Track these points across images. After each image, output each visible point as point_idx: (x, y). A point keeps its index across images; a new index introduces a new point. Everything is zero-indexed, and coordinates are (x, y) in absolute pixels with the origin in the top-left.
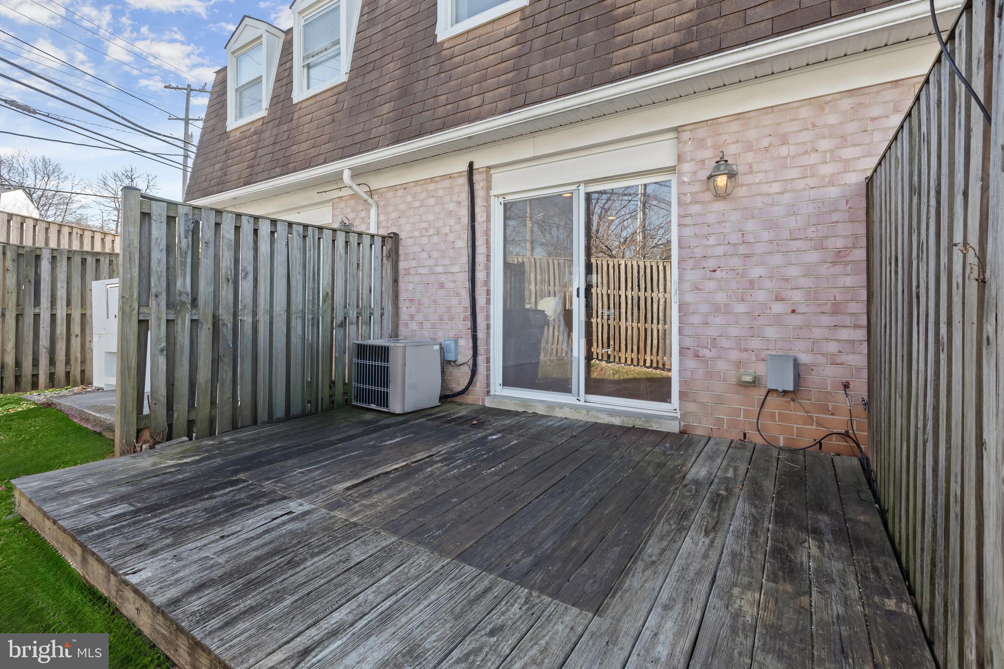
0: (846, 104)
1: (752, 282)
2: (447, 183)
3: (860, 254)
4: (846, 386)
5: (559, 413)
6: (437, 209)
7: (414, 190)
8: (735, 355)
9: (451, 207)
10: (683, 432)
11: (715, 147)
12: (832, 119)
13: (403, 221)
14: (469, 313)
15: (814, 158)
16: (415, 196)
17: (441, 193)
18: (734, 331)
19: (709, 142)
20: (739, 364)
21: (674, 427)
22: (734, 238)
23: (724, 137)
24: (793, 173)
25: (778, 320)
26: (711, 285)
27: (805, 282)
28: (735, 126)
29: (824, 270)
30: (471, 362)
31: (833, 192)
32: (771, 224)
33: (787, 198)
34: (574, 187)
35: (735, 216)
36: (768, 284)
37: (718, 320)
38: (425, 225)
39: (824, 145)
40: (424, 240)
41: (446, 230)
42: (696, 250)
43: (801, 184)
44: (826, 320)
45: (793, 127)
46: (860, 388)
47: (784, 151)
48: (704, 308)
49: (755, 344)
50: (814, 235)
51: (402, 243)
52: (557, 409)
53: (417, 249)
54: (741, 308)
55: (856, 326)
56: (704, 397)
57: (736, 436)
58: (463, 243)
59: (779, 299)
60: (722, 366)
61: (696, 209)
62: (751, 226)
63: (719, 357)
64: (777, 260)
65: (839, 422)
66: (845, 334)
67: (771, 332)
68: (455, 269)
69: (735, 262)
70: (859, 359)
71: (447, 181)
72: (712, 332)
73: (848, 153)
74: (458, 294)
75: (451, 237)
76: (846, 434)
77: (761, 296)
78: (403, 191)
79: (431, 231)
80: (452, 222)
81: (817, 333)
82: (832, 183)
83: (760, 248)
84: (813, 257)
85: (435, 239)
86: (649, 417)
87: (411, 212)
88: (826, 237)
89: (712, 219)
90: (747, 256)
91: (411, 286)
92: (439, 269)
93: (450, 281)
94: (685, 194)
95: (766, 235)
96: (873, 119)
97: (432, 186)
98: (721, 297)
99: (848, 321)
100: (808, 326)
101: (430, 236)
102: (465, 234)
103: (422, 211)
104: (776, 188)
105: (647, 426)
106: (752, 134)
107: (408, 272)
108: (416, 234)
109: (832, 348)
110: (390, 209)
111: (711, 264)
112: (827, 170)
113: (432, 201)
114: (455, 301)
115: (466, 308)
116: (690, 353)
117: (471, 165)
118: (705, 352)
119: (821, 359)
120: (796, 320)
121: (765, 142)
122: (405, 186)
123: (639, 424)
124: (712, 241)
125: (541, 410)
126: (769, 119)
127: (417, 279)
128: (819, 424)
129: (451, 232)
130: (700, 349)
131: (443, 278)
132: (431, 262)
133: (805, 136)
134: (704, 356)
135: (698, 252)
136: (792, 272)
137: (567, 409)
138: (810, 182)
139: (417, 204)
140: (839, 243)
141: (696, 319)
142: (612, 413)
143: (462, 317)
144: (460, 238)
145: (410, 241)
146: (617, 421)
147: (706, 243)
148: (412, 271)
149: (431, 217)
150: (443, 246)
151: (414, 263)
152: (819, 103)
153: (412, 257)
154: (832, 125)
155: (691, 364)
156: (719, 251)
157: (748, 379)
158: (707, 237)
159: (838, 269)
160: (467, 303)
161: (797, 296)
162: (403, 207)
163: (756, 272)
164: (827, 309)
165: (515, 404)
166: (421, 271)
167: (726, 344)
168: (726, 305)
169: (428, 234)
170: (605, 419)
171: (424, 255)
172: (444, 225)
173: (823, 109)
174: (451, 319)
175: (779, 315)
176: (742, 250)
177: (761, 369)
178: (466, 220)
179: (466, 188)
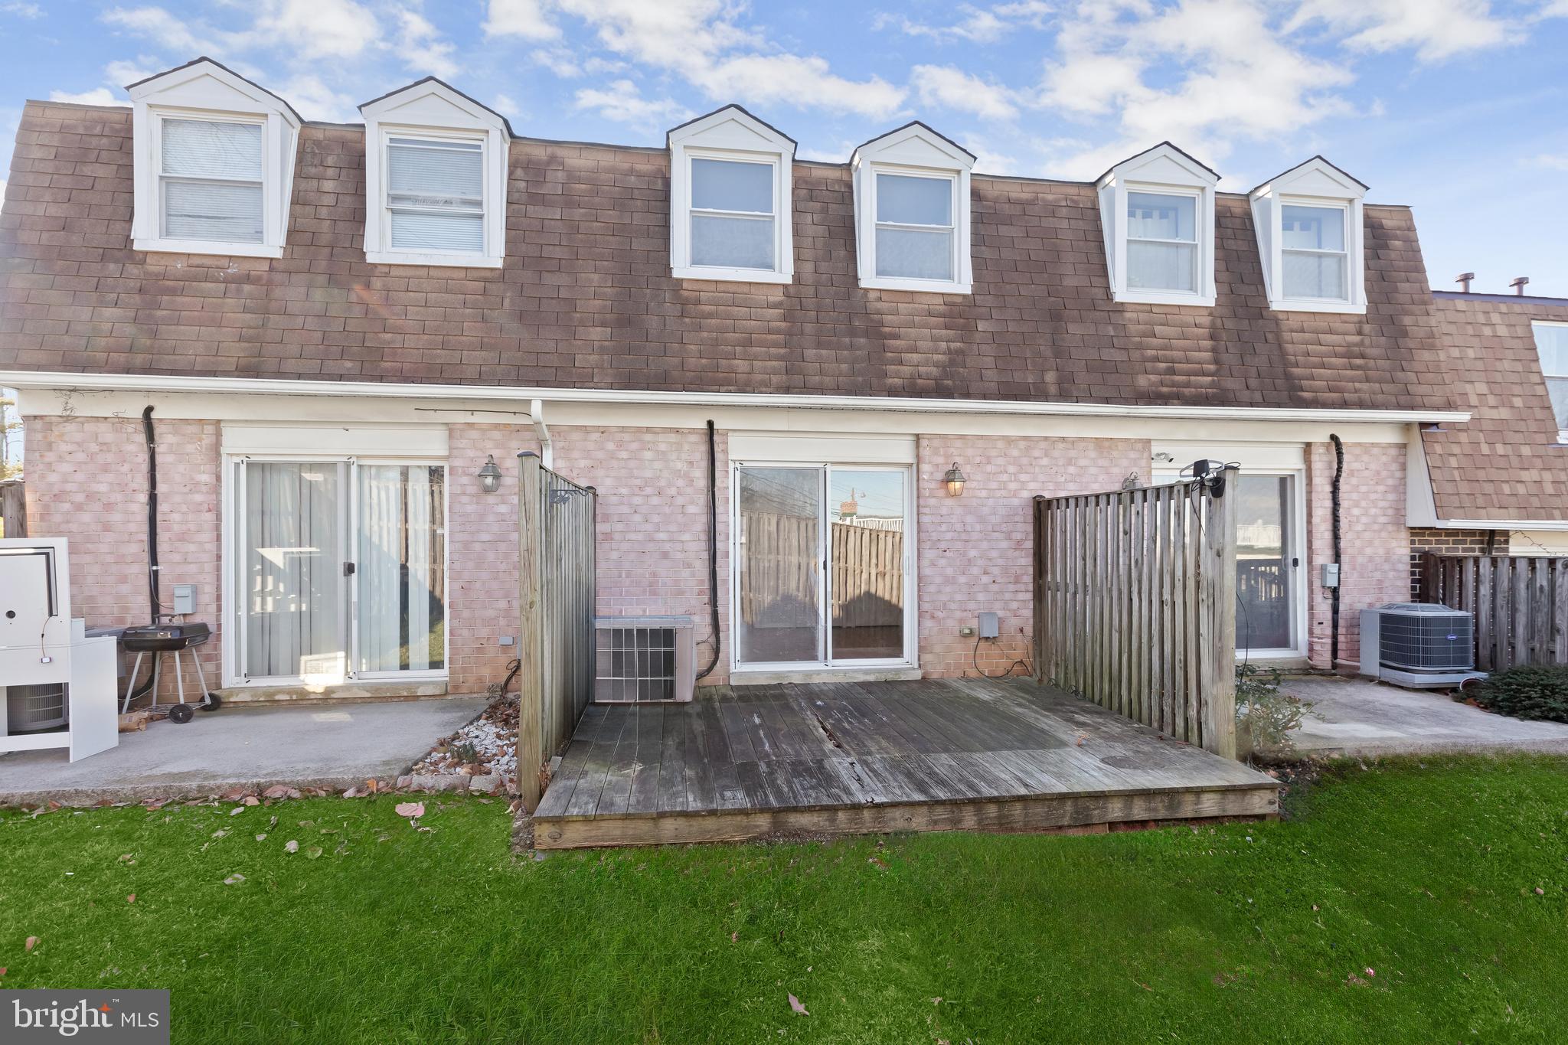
0: (1022, 444)
1: (969, 560)
2: (673, 437)
3: (1029, 544)
4: (1021, 630)
5: (816, 680)
6: (658, 465)
7: (618, 436)
8: (958, 614)
9: (679, 465)
10: (924, 678)
11: (947, 456)
12: (1015, 453)
13: (600, 473)
14: (706, 586)
15: (1005, 477)
16: (620, 444)
17: (663, 447)
18: (958, 597)
19: (942, 451)
20: (961, 621)
21: (917, 675)
22: (959, 527)
23: (952, 450)
24: (994, 485)
25: (985, 587)
26: (943, 562)
27: (1001, 562)
28: (959, 443)
29: (1010, 553)
30: (712, 640)
31: (1016, 502)
32: (982, 520)
33: (991, 502)
34: (822, 465)
35: (959, 511)
36: (980, 562)
37: (948, 589)
38: (638, 482)
39: (1011, 469)
40: (637, 500)
41: (673, 491)
42: (934, 534)
43: (998, 494)
44: (1012, 587)
45: (994, 453)
46: (1029, 630)
47: (989, 468)
48: (938, 580)
49: (972, 605)
50: (1005, 529)
51: (599, 500)
52: (814, 676)
53: (625, 509)
54: (962, 579)
55: (1027, 591)
56: (938, 649)
57: (959, 674)
58: (697, 507)
59: (986, 573)
60: (951, 623)
61: (932, 502)
62: (969, 519)
63: (948, 617)
64: (985, 545)
65: (1018, 654)
66: (1022, 596)
67: (981, 597)
68: (686, 537)
69: (959, 545)
70: (1028, 612)
71: (673, 435)
72: (944, 598)
73: (1023, 477)
74: (689, 565)
75: (680, 500)
76: (1021, 662)
77: (975, 571)
78: (600, 434)
79: (648, 490)
80: (680, 483)
81: (1008, 596)
82: (1015, 496)
83: (975, 536)
84: (1004, 544)
85: (655, 500)
86: (898, 671)
87: (614, 463)
88: (1011, 532)
89: (944, 511)
90: (966, 541)
91: (614, 555)
92: (662, 536)
93: (678, 551)
94: (925, 489)
95: (978, 527)
96: (1035, 458)
97: (648, 437)
98: (949, 571)
99: (1022, 587)
100: (1002, 592)
101: (648, 496)
102: (702, 499)
103: (632, 464)
104: (984, 494)
105: (896, 678)
106: (970, 452)
107: (608, 537)
108: (624, 491)
109: (1014, 605)
110: (576, 454)
111: (943, 545)
112: (1013, 486)
113: (648, 455)
114: (685, 573)
115: (702, 581)
116: (928, 615)
117: (710, 424)
118: (939, 614)
119: (1009, 614)
120: (995, 588)
121: (978, 460)
122: (603, 430)
123: (890, 677)
124: (944, 528)
125: (797, 680)
126: (980, 444)
127: (625, 546)
128: (1008, 657)
129: (679, 494)
130: (934, 612)
131: (667, 547)
132: (649, 527)
133: (1001, 461)
134: (938, 617)
135: (934, 536)
136: (994, 554)
137: (824, 675)
138: (1004, 493)
139: (624, 455)
140: (1019, 536)
141: (932, 588)
142: (867, 672)
143: (696, 590)
144: (692, 503)
145: (614, 499)
146: (871, 678)
147: (939, 529)
148: (617, 536)
149: (648, 474)
150: (667, 510)
151: (620, 527)
152: (1009, 440)
153: (616, 518)
154: (1015, 457)
155: (928, 623)
156: (949, 536)
157: (967, 631)
158: (940, 524)
159: (1017, 553)
160: (704, 573)
161: (996, 571)
162: (600, 455)
163: (972, 553)
164: (1012, 579)
165: (767, 678)
166: (633, 536)
167: (953, 606)
168: (953, 577)
169: (644, 493)
170: (861, 678)
171: (637, 518)
172: (669, 486)
173: (1010, 445)
174: (681, 593)
175: (985, 584)
176: (964, 536)
177: (974, 624)
178: (702, 482)
179: (704, 448)
